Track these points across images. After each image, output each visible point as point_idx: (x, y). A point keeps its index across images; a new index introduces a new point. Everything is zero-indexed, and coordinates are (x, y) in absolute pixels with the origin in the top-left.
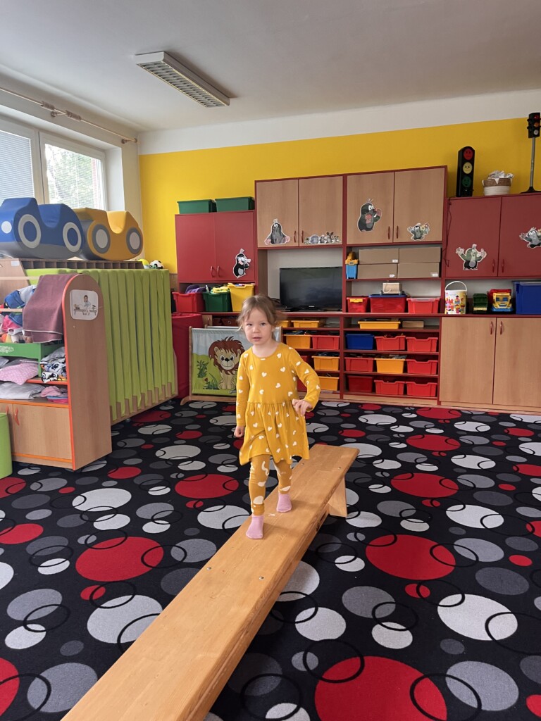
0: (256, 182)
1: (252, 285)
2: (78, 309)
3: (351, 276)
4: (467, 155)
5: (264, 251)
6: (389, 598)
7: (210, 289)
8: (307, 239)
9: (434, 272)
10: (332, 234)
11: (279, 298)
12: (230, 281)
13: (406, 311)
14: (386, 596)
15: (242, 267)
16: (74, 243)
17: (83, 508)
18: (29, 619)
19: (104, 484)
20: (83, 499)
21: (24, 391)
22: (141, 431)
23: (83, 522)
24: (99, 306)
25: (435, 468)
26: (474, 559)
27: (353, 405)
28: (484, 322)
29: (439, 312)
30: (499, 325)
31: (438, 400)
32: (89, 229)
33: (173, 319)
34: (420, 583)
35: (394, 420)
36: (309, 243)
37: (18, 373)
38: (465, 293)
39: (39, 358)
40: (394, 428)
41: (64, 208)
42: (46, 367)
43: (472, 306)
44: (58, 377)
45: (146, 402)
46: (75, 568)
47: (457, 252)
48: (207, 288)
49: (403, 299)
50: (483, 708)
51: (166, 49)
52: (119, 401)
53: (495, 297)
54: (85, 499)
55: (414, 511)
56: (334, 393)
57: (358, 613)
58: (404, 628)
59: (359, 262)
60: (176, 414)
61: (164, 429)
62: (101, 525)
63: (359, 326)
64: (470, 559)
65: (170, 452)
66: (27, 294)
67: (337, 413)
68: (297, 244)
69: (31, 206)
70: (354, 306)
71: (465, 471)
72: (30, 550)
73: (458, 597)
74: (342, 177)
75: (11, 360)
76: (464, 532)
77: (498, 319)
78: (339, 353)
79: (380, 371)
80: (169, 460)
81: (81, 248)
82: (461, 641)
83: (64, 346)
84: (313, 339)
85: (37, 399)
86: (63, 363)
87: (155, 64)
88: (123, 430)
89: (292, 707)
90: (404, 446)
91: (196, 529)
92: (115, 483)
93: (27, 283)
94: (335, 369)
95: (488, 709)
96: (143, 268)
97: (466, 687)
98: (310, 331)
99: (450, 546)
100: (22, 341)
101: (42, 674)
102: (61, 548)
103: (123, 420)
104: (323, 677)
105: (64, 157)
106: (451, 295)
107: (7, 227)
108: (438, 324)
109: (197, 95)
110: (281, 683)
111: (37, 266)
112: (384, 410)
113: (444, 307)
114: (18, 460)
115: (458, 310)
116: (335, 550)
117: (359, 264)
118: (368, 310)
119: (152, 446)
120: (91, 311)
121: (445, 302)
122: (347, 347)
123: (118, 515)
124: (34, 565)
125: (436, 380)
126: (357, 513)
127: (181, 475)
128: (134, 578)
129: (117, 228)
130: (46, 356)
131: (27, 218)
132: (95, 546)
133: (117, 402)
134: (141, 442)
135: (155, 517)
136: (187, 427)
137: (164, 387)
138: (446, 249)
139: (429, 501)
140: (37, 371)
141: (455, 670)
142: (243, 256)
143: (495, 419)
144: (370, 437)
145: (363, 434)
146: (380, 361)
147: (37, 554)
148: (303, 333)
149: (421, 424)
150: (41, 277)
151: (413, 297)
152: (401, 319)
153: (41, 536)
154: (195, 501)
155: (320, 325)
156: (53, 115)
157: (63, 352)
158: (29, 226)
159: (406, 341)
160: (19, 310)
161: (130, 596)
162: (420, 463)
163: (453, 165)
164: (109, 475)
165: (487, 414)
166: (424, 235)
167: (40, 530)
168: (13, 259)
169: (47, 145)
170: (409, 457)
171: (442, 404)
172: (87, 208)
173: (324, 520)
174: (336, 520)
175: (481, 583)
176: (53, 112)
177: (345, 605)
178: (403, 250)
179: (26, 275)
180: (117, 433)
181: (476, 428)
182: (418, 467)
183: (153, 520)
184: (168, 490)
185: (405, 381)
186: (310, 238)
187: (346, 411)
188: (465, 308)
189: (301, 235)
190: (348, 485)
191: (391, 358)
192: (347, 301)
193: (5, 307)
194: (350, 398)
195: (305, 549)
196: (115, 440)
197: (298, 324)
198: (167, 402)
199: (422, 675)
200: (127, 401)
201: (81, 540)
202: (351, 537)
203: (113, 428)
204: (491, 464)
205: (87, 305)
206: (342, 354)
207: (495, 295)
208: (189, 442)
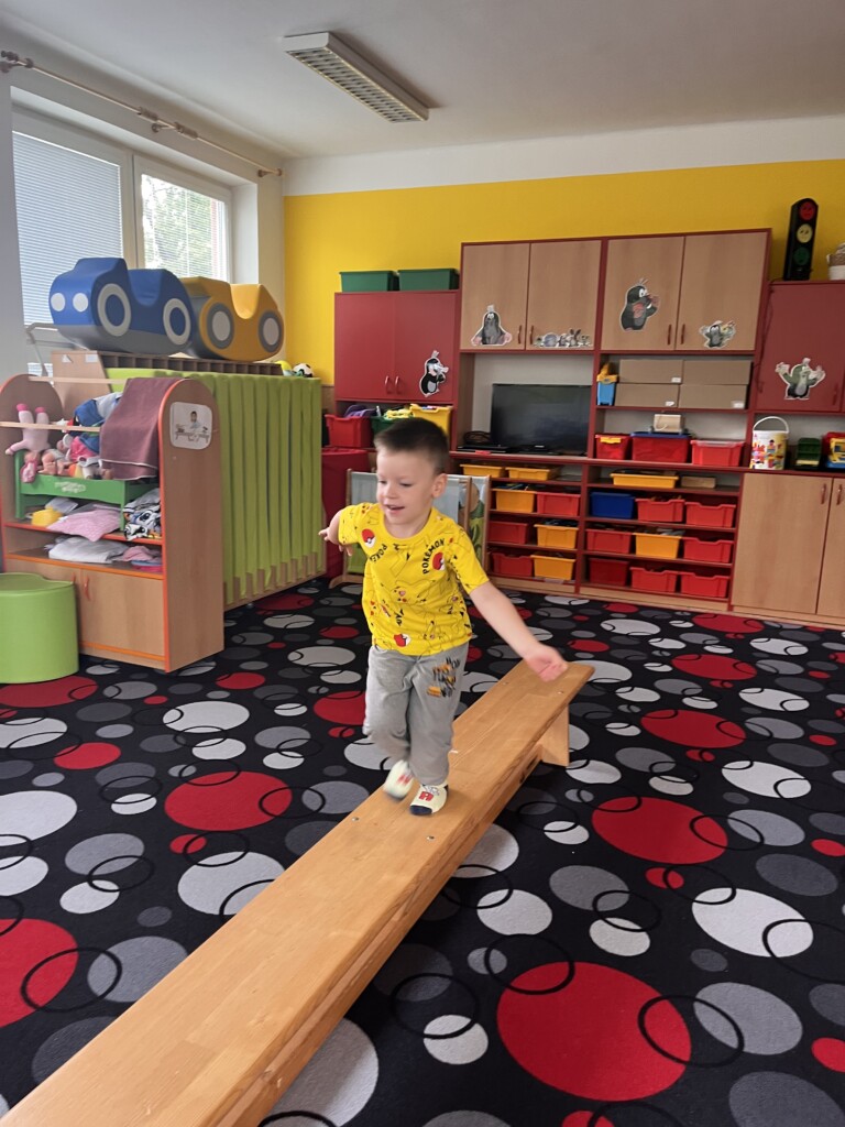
0: (463, 245)
1: (447, 408)
2: (181, 431)
3: (605, 401)
4: (805, 212)
5: (471, 356)
6: (621, 885)
7: (383, 412)
8: (539, 339)
9: (738, 400)
10: (578, 332)
11: (488, 430)
12: (415, 401)
13: (689, 460)
14: (617, 883)
15: (433, 379)
16: (179, 331)
17: (178, 726)
18: (96, 873)
19: (210, 695)
20: (179, 714)
21: (99, 551)
22: (269, 622)
23: (179, 746)
24: (213, 428)
25: (713, 705)
26: (758, 840)
27: (594, 603)
28: (814, 483)
29: (741, 464)
30: (836, 490)
31: (730, 602)
32: (202, 311)
33: (323, 457)
34: (670, 868)
35: (656, 630)
36: (541, 345)
37: (91, 524)
38: (784, 436)
39: (122, 503)
40: (654, 642)
41: (166, 276)
42: (131, 516)
43: (792, 458)
44: (149, 533)
45: (278, 580)
46: (163, 808)
47: (777, 370)
48: (378, 410)
49: (683, 442)
50: (746, 1049)
51: (332, 29)
52: (237, 575)
53: (833, 445)
54: (182, 714)
55: (672, 766)
56: (566, 583)
57: (571, 901)
58: (638, 928)
59: (618, 379)
60: (322, 602)
61: (303, 621)
62: (203, 752)
63: (611, 480)
64: (751, 841)
65: (311, 656)
66: (107, 405)
67: (567, 614)
68: (521, 347)
69: (117, 271)
70: (607, 449)
71: (760, 712)
72: (102, 778)
73: (727, 892)
74: (600, 242)
75: (82, 503)
76: (746, 800)
77: (836, 480)
78: (576, 522)
79: (641, 553)
80: (307, 666)
81: (190, 338)
82: (722, 954)
83: (158, 487)
84: (538, 498)
85: (117, 564)
86: (158, 512)
87: (315, 52)
88: (242, 618)
89: (464, 1021)
90: (667, 668)
91: (341, 768)
92: (226, 694)
93: (107, 389)
94: (570, 546)
95: (752, 1052)
96: (282, 374)
97: (723, 1019)
98: (533, 486)
99: (722, 820)
100: (97, 477)
101: (111, 950)
102: (144, 780)
103: (241, 604)
104: (513, 984)
105: (170, 195)
106: (761, 438)
107: (81, 302)
108: (738, 484)
109: (378, 102)
110: (449, 988)
111: (123, 363)
112: (643, 613)
113: (750, 457)
114: (87, 652)
115: (771, 464)
116: (545, 812)
117: (618, 381)
118: (628, 456)
119: (281, 645)
120: (200, 436)
121: (751, 448)
122: (590, 512)
123: (228, 740)
124: (104, 799)
125: (728, 572)
126: (584, 762)
127: (324, 690)
128: (246, 829)
129: (244, 311)
130: (132, 501)
131: (112, 289)
132: (194, 781)
133: (234, 578)
134: (268, 638)
135: (282, 747)
136: (338, 621)
137: (305, 559)
138: (760, 364)
139: (698, 751)
140: (117, 522)
141: (710, 993)
142: (436, 362)
143: (815, 638)
144: (615, 653)
145: (606, 647)
146: (641, 538)
147: (110, 786)
148: (522, 488)
149: (697, 638)
150: (129, 380)
151: (702, 439)
152: (680, 472)
153: (117, 761)
154: (342, 728)
155: (550, 477)
156: (155, 128)
157: (158, 496)
158: (113, 302)
159: (685, 508)
160: (95, 429)
161: (241, 853)
162: (690, 696)
163: (781, 229)
164: (218, 683)
165: (804, 629)
166: (726, 340)
167: (116, 752)
168: (88, 350)
169: (144, 177)
170: (674, 686)
171: (736, 609)
172: (201, 279)
173: (533, 767)
174: (551, 769)
175: (763, 875)
176: (154, 125)
177: (554, 889)
178: (691, 363)
179: (107, 377)
180: (233, 624)
181: (785, 650)
182: (687, 701)
183: (278, 750)
184: (303, 710)
185: (680, 570)
186: (543, 338)
187: (581, 611)
188: (783, 460)
189: (529, 333)
190: (573, 720)
191: (660, 533)
192: (595, 439)
193: (76, 424)
194: (591, 593)
195: (501, 807)
196: (228, 632)
197: (516, 474)
198: (309, 582)
199: (658, 995)
200: (249, 576)
201: (174, 771)
202: (571, 795)
203: (227, 615)
204: (803, 705)
205: (194, 427)
206: (582, 524)
207: (834, 442)
208: (339, 643)
